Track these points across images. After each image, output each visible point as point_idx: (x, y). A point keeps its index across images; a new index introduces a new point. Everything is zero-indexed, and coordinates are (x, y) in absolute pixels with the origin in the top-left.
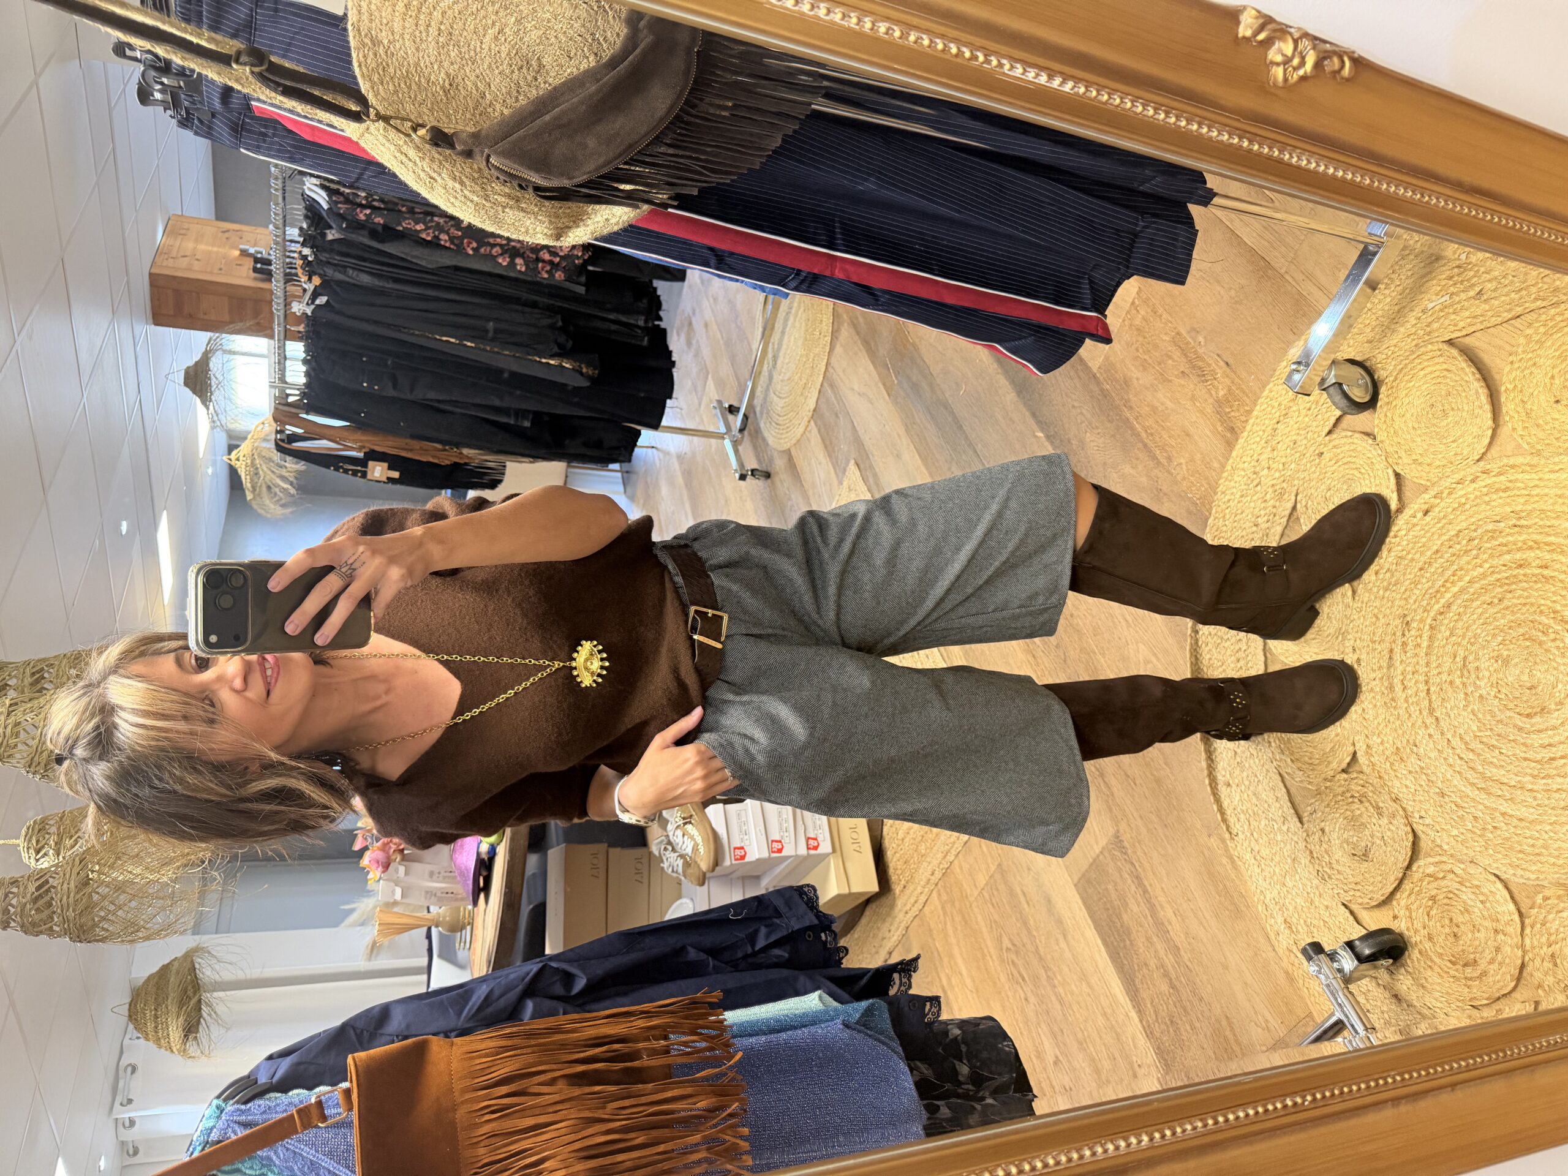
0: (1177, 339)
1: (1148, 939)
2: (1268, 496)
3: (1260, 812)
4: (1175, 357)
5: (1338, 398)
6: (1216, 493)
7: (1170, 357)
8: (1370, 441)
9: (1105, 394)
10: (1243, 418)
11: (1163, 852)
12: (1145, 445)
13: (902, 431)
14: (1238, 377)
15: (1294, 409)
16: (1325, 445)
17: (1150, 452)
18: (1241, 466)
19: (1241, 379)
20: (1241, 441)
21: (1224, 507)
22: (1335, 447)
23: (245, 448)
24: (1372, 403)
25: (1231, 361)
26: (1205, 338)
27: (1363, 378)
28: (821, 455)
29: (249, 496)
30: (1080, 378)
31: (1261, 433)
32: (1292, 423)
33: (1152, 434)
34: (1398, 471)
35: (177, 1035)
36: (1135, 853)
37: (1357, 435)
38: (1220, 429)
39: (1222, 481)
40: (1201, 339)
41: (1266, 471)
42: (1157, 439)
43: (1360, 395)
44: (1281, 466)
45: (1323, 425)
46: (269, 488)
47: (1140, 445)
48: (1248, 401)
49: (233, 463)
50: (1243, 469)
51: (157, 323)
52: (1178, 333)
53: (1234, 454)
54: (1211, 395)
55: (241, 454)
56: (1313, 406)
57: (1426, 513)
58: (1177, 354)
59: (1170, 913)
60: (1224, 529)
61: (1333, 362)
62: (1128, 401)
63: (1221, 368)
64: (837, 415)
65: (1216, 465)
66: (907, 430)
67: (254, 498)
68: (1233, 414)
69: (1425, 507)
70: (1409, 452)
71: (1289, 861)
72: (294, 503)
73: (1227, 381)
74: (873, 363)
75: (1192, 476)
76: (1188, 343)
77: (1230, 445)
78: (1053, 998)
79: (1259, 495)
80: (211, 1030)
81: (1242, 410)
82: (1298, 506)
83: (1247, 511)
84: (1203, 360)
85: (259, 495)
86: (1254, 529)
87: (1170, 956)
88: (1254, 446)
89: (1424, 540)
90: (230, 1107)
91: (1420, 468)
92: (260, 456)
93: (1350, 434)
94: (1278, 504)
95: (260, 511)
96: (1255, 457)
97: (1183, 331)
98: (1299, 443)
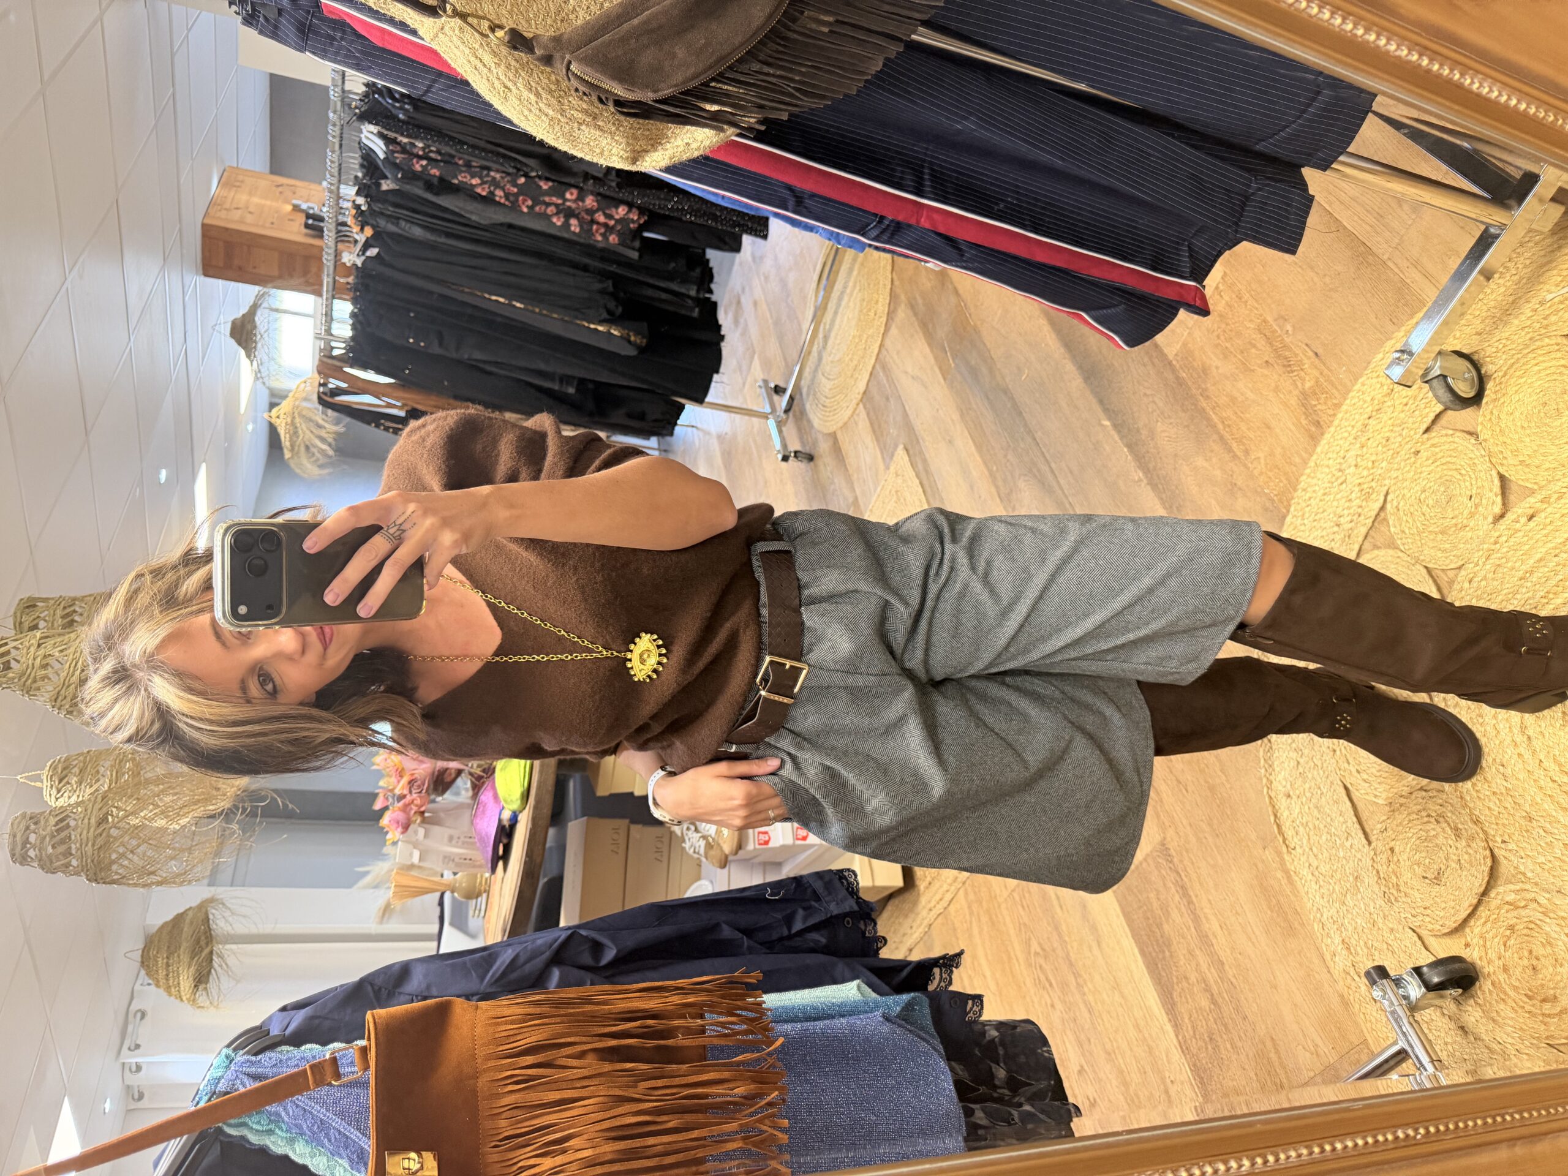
0: (1262, 328)
1: (1190, 952)
2: (1353, 496)
3: (1322, 826)
4: (1258, 345)
5: (1442, 391)
6: (1295, 490)
7: (1254, 346)
8: (1473, 441)
9: (1180, 382)
10: (1331, 412)
11: (1212, 862)
12: (1222, 438)
13: (956, 416)
14: (1328, 368)
15: (1389, 403)
16: (1423, 443)
17: (1226, 444)
18: (1326, 462)
19: (1330, 370)
20: (1327, 436)
21: (1304, 504)
22: (1433, 445)
23: (285, 406)
24: (1477, 399)
25: (1320, 351)
26: (1294, 327)
27: (1470, 372)
28: (869, 439)
29: (287, 455)
30: (1153, 364)
31: (1350, 429)
32: (1385, 418)
33: (1229, 426)
34: (1501, 471)
35: (188, 985)
36: (1181, 861)
37: (1458, 434)
38: (1304, 422)
39: (1304, 478)
40: (1289, 328)
41: (1352, 469)
42: (1235, 431)
43: (1465, 390)
44: (1370, 464)
45: (1421, 422)
46: (307, 448)
47: (1215, 437)
48: (1336, 393)
49: (273, 421)
50: (1328, 466)
51: (206, 274)
52: (1265, 321)
53: (1319, 449)
54: (1297, 387)
55: (282, 412)
56: (1411, 402)
57: (1531, 518)
58: (1261, 343)
59: (1216, 926)
60: (1302, 528)
61: (1440, 353)
62: (1206, 390)
63: (1309, 358)
64: (887, 399)
65: (1297, 460)
66: (962, 415)
67: (292, 457)
68: (1319, 407)
69: (1531, 511)
70: (1516, 452)
71: (1351, 879)
72: (332, 464)
73: (1316, 373)
74: (930, 345)
75: (1271, 470)
76: (1275, 331)
77: (1314, 439)
78: (1082, 1006)
79: (1344, 494)
80: (220, 981)
81: (1329, 403)
82: (1388, 506)
83: (1330, 510)
84: (1290, 350)
85: (298, 453)
86: (1336, 529)
87: (1213, 970)
88: (1341, 442)
89: (1527, 547)
90: (240, 1057)
91: (1527, 470)
92: (300, 415)
93: (1451, 432)
94: (1364, 504)
95: (298, 471)
96: (1342, 454)
97: (1269, 319)
98: (1392, 440)
